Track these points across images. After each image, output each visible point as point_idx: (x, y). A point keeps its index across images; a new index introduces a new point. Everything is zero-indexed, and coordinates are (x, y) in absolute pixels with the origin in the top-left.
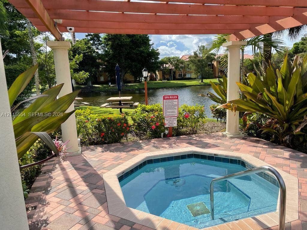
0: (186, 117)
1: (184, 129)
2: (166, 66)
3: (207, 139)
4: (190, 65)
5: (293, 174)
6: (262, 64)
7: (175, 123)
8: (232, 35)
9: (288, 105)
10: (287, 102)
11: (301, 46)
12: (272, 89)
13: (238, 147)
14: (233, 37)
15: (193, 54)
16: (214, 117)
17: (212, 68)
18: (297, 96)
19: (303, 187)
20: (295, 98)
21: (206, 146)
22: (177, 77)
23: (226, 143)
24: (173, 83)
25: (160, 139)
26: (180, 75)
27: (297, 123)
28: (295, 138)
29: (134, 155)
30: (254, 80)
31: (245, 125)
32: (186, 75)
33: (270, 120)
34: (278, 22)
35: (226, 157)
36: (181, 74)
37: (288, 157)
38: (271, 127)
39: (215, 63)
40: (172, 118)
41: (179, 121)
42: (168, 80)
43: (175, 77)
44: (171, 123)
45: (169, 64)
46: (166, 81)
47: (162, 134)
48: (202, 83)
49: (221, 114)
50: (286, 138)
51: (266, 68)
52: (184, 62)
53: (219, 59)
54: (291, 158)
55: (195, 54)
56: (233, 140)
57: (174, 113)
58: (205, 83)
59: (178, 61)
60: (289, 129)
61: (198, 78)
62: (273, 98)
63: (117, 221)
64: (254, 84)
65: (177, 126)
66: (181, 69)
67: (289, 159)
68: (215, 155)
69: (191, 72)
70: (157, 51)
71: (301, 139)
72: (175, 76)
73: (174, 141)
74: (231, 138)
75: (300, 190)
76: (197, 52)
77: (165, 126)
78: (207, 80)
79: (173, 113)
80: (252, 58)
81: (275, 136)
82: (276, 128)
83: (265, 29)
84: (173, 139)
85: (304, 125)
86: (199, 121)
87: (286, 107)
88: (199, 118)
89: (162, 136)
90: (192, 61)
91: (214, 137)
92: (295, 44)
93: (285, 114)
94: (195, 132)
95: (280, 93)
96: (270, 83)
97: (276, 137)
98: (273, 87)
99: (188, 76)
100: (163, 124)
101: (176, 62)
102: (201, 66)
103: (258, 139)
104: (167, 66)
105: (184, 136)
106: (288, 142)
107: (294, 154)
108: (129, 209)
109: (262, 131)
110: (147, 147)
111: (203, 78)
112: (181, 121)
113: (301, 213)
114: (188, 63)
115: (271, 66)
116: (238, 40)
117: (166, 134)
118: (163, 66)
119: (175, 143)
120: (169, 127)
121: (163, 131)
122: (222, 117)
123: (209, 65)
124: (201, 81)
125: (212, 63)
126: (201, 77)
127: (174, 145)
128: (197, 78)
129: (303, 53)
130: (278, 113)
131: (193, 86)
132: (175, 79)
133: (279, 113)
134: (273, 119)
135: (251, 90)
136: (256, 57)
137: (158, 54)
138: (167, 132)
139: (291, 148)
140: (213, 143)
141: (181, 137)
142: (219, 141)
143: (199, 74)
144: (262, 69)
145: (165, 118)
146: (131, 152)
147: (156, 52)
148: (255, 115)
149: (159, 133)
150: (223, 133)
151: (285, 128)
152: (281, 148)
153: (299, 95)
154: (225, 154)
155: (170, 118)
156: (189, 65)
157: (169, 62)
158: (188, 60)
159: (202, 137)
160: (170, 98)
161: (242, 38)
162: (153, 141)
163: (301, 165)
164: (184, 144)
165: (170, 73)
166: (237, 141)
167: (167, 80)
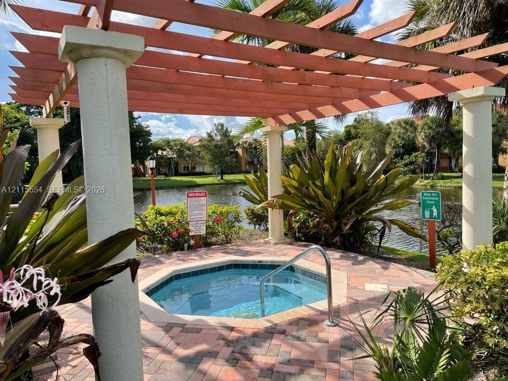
0: (217, 221)
1: (214, 239)
2: (162, 153)
3: (247, 247)
4: (203, 153)
5: (343, 271)
6: (305, 154)
7: (202, 230)
8: (270, 119)
9: (335, 200)
10: (334, 197)
11: (353, 131)
12: (318, 183)
13: (285, 252)
14: (271, 121)
15: (205, 135)
16: (250, 223)
17: (236, 158)
18: (344, 190)
19: (352, 279)
20: (343, 193)
21: (247, 253)
22: (182, 170)
23: (269, 249)
24: (175, 180)
25: (184, 252)
26: (186, 168)
27: (345, 221)
28: (345, 238)
29: (156, 271)
30: (299, 172)
31: (290, 228)
32: (195, 168)
33: (318, 220)
34: (319, 109)
35: (272, 263)
36: (188, 167)
37: (339, 258)
38: (320, 227)
39: (240, 151)
40: (199, 222)
41: (208, 227)
42: (167, 175)
43: (178, 171)
44: (198, 229)
45: (168, 150)
46: (162, 177)
47: (186, 245)
48: (222, 181)
49: (259, 219)
50: (336, 239)
51: (310, 159)
52: (194, 148)
53: (245, 145)
54: (342, 257)
55: (209, 135)
56: (278, 246)
57: (203, 216)
58: (226, 181)
59: (182, 145)
60: (339, 228)
61: (215, 172)
62: (319, 192)
63: (165, 325)
64: (299, 177)
65: (206, 234)
66: (187, 159)
67: (339, 259)
68: (260, 262)
69: (204, 164)
70: (147, 129)
71: (352, 240)
72: (178, 169)
73: (204, 252)
74: (276, 244)
75: (349, 282)
76: (212, 134)
77: (191, 234)
78: (230, 175)
79: (201, 216)
80: (292, 145)
81: (324, 238)
82: (325, 228)
83: (306, 115)
84: (202, 251)
85: (352, 222)
86: (234, 226)
87: (334, 202)
88: (234, 222)
89: (186, 248)
90: (204, 147)
91: (254, 244)
92: (347, 127)
93: (333, 211)
94: (228, 241)
95: (326, 186)
96: (315, 176)
97: (326, 240)
98: (319, 180)
99: (199, 169)
100: (187, 231)
101: (179, 147)
102: (219, 153)
103: (306, 243)
104: (165, 153)
105: (217, 246)
106: (339, 244)
107: (345, 255)
108: (173, 316)
109: (309, 232)
110: (170, 261)
111: (223, 173)
112: (210, 227)
113: (349, 298)
114: (199, 149)
115: (315, 157)
116: (278, 125)
117: (192, 245)
118: (157, 152)
119: (206, 254)
120: (195, 235)
121: (187, 241)
122: (261, 222)
123: (232, 153)
124: (220, 178)
125: (236, 150)
126: (219, 171)
127: (205, 256)
128: (213, 173)
129: (357, 140)
130: (325, 210)
131: (208, 184)
132: (177, 174)
133: (327, 210)
134: (321, 218)
135: (295, 184)
136: (298, 144)
137: (149, 134)
138: (192, 242)
139: (341, 249)
140: (255, 251)
141: (213, 247)
142: (261, 248)
143: (216, 166)
144: (306, 159)
145: (190, 223)
146: (150, 268)
147: (145, 131)
148: (302, 215)
149: (181, 245)
150: (266, 239)
151: (334, 228)
152: (331, 250)
153: (347, 189)
154: (271, 260)
155: (196, 222)
156: (200, 152)
157: (168, 147)
158: (197, 144)
159: (240, 246)
160: (196, 195)
161: (281, 123)
162: (174, 254)
163: (352, 263)
164: (219, 254)
165: (170, 164)
166: (284, 247)
167: (164, 176)
